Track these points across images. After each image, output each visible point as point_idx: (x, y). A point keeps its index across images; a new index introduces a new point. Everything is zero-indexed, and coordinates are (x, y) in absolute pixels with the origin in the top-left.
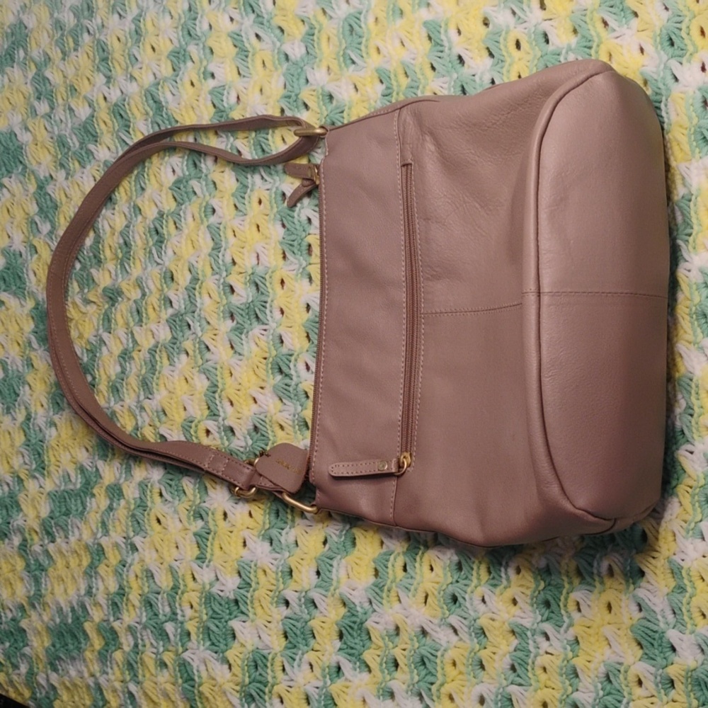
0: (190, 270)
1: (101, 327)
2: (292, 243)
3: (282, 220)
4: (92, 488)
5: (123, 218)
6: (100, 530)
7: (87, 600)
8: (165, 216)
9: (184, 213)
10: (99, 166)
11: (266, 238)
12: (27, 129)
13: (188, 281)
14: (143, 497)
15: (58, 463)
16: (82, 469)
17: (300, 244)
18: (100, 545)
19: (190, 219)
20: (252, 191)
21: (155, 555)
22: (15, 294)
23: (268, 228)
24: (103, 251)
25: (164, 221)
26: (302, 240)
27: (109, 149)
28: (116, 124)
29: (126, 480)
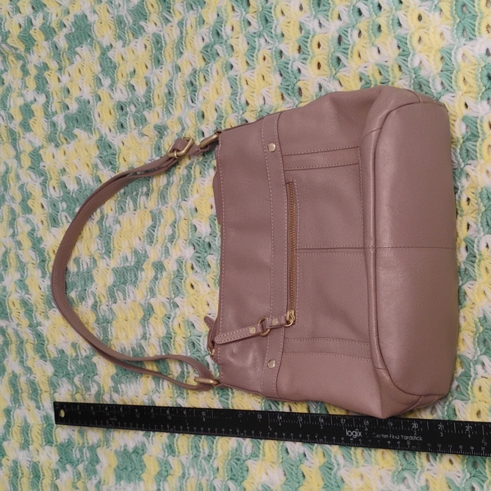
0: (216, 110)
1: (154, 153)
2: (287, 87)
3: (280, 71)
4: (142, 265)
5: (168, 74)
6: (149, 293)
7: (143, 342)
8: (197, 72)
9: (211, 69)
10: (149, 37)
11: (269, 84)
12: (95, 12)
13: (215, 118)
14: (180, 270)
15: (119, 249)
16: (136, 252)
17: (293, 88)
18: (149, 304)
19: (215, 73)
20: (258, 51)
21: (192, 310)
22: (85, 129)
23: (270, 77)
24: (153, 99)
25: (197, 76)
26: (294, 85)
27: (156, 24)
28: (161, 6)
29: (166, 258)
